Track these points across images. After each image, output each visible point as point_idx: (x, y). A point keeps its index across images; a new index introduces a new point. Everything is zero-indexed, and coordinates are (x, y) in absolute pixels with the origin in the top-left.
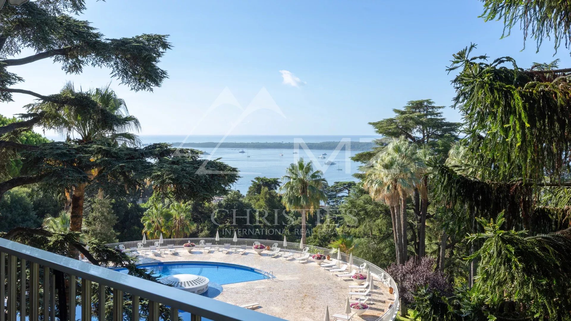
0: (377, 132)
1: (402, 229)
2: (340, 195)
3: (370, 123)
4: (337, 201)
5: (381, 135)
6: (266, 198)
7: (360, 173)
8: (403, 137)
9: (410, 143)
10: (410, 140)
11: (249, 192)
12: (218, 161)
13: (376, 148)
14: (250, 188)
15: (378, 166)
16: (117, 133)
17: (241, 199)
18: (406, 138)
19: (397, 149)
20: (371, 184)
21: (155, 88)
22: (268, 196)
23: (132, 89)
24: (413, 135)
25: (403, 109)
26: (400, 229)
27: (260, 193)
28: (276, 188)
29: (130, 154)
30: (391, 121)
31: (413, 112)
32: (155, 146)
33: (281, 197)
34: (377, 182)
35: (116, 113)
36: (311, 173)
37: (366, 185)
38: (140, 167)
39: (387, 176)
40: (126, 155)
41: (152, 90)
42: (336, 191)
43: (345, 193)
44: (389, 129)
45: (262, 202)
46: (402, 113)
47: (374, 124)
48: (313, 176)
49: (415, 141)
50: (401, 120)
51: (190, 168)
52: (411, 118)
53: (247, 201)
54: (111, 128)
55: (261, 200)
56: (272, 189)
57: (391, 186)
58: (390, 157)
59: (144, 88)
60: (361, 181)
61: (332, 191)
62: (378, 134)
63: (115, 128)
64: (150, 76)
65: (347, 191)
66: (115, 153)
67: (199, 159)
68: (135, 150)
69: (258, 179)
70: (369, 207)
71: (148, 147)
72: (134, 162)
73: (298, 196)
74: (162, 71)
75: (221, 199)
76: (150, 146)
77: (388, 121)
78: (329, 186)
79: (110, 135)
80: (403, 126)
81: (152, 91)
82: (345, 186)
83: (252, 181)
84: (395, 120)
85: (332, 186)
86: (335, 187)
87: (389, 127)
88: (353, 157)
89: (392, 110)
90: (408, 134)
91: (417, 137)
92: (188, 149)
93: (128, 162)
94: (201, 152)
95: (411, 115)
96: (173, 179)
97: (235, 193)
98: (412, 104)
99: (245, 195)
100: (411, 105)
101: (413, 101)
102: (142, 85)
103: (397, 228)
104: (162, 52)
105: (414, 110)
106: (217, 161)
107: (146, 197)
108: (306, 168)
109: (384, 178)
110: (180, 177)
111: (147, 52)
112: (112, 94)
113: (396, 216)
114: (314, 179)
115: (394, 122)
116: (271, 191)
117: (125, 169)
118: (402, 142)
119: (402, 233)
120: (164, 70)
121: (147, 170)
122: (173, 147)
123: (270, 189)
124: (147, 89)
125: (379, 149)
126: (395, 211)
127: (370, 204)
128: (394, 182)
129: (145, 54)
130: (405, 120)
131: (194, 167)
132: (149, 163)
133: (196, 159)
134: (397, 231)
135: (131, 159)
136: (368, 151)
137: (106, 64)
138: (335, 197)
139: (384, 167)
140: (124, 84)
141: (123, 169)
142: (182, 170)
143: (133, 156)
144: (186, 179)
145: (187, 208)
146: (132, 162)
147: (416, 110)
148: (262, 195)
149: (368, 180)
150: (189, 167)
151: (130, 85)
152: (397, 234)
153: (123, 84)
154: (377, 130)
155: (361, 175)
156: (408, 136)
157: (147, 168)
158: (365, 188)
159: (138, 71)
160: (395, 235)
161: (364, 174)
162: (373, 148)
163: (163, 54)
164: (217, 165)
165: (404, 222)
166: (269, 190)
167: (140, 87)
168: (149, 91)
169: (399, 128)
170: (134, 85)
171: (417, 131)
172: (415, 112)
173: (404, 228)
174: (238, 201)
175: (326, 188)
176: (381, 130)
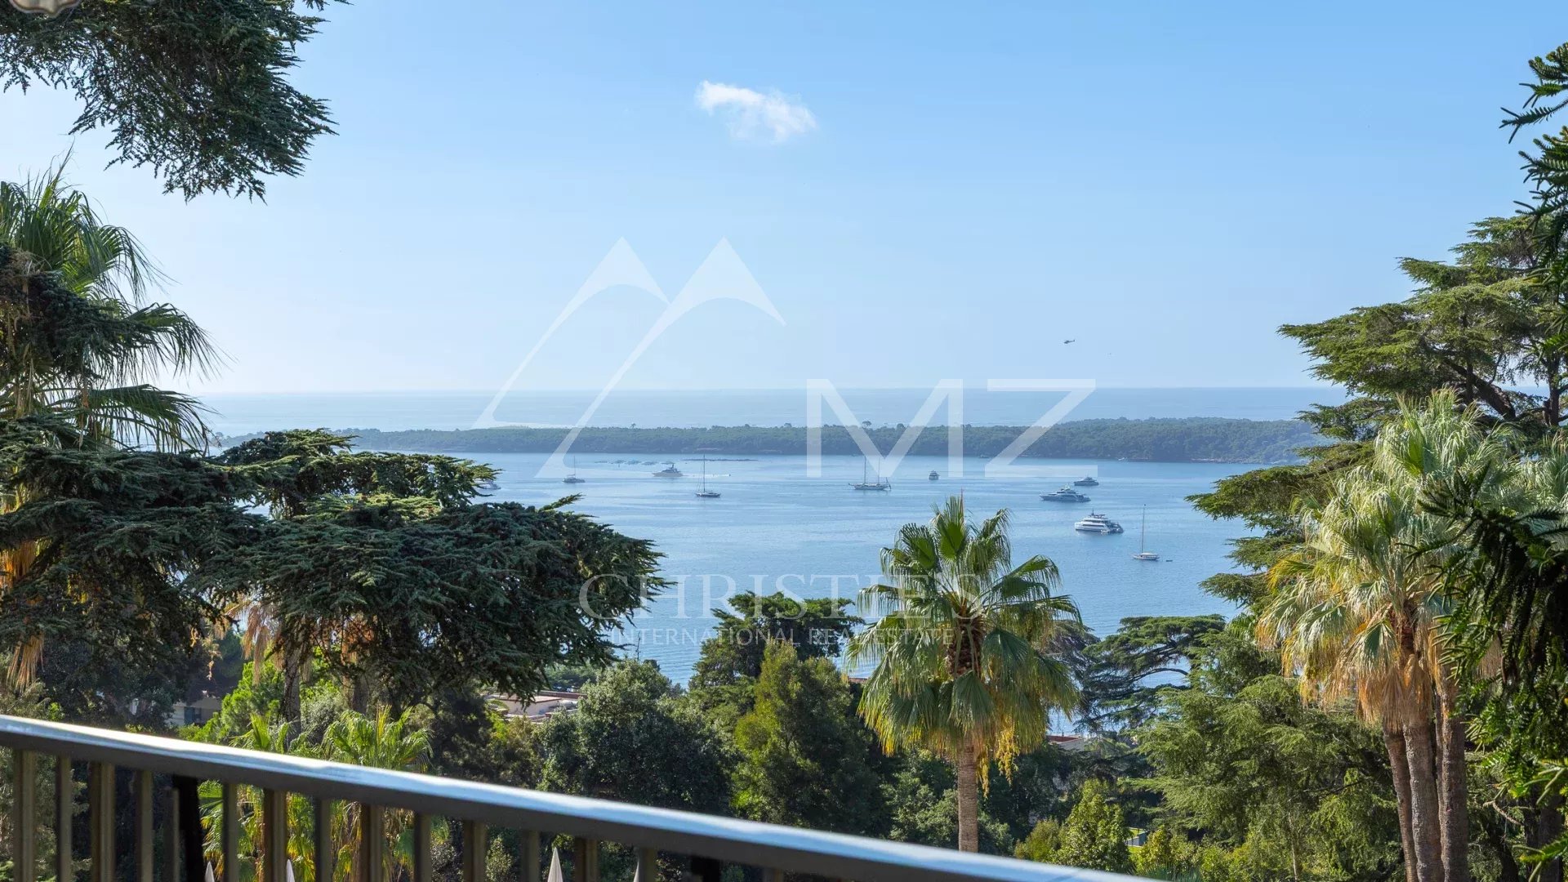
0: (1323, 371)
1: (1445, 840)
2: (1150, 681)
3: (1289, 330)
4: (1136, 715)
5: (1342, 386)
6: (784, 694)
7: (1246, 570)
8: (1445, 395)
9: (1485, 423)
10: (1485, 409)
11: (705, 668)
12: (564, 510)
13: (1321, 451)
14: (707, 648)
15: (1326, 539)
16: (97, 385)
17: (662, 703)
18: (1467, 398)
19: (1419, 457)
20: (1293, 621)
21: (274, 181)
22: (795, 686)
23: (170, 187)
24: (1505, 386)
25: (1451, 260)
26: (1430, 844)
27: (757, 672)
28: (835, 649)
29: (164, 482)
30: (1390, 318)
31: (1500, 275)
32: (273, 445)
33: (856, 690)
34: (1318, 614)
35: (92, 292)
36: (999, 573)
37: (1267, 630)
38: (215, 538)
39: (1366, 586)
40: (148, 483)
41: (258, 188)
42: (1130, 662)
43: (1174, 674)
44: (1386, 358)
45: (765, 717)
46: (1448, 278)
47: (1308, 334)
48: (1012, 586)
49: (1510, 413)
50: (1443, 312)
51: (439, 541)
52: (1489, 304)
53: (692, 711)
54: (75, 366)
55: (762, 706)
56: (817, 652)
57: (1385, 631)
58: (1383, 491)
59: (225, 180)
60: (1248, 611)
61: (1111, 663)
62: (1327, 384)
63: (96, 364)
64: (254, 127)
65: (1184, 664)
66: (104, 477)
67: (475, 501)
68: (187, 463)
69: (744, 602)
70: (1288, 740)
71: (244, 447)
72: (188, 515)
73: (937, 683)
74: (305, 99)
75: (565, 701)
76: (252, 444)
77: (1375, 317)
78: (1094, 640)
79: (69, 394)
80: (1451, 342)
81: (260, 192)
82: (1175, 638)
83: (720, 614)
84: (1410, 311)
85: (1111, 640)
86: (1124, 642)
87: (1385, 349)
88: (1206, 497)
89: (1396, 264)
90: (1474, 380)
91: (1521, 396)
92: (427, 459)
93: (163, 514)
94: (483, 468)
95: (1488, 289)
96: (369, 588)
97: (634, 670)
98: (1495, 232)
99: (685, 686)
100: (1489, 238)
101: (1501, 221)
102: (212, 168)
103: (1416, 838)
104: (310, 21)
105: (1506, 263)
106: (557, 510)
107: (201, 697)
108: (975, 548)
109: (1353, 593)
110: (398, 580)
111: (240, 23)
112: (74, 206)
113: (1413, 780)
114: (1016, 600)
115: (1404, 325)
116: (810, 661)
117: (153, 547)
118: (1443, 421)
119: (1444, 858)
120: (314, 96)
121: (249, 550)
122: (355, 451)
123: (807, 650)
124: (236, 185)
125: (1332, 455)
126: (1410, 754)
127: (1289, 723)
128: (1400, 617)
129: (233, 31)
130: (1461, 313)
131: (457, 535)
132: (258, 519)
133: (463, 504)
134: (1417, 847)
135: (171, 503)
136: (1280, 464)
137: (44, 73)
138: (1127, 695)
139: (1352, 543)
140: (130, 163)
141: (144, 546)
142: (408, 549)
143: (176, 493)
144: (426, 587)
145: (407, 740)
146: (181, 514)
147: (1514, 262)
148: (766, 682)
149: (1277, 604)
150: (437, 536)
151: (161, 170)
152: (1420, 864)
153: (128, 162)
154: (1323, 361)
155: (1248, 581)
156: (1475, 389)
157: (249, 545)
158: (1264, 644)
159: (195, 105)
160: (1409, 869)
161: (1259, 577)
162: (1306, 452)
163: (316, 27)
164: (559, 529)
165: (1450, 806)
166: (802, 657)
167: (206, 176)
168: (245, 195)
169: (1430, 352)
170: (179, 164)
171: (1522, 367)
172: (1511, 273)
173: (1451, 836)
174: (651, 709)
175: (1081, 646)
176: (1345, 365)
